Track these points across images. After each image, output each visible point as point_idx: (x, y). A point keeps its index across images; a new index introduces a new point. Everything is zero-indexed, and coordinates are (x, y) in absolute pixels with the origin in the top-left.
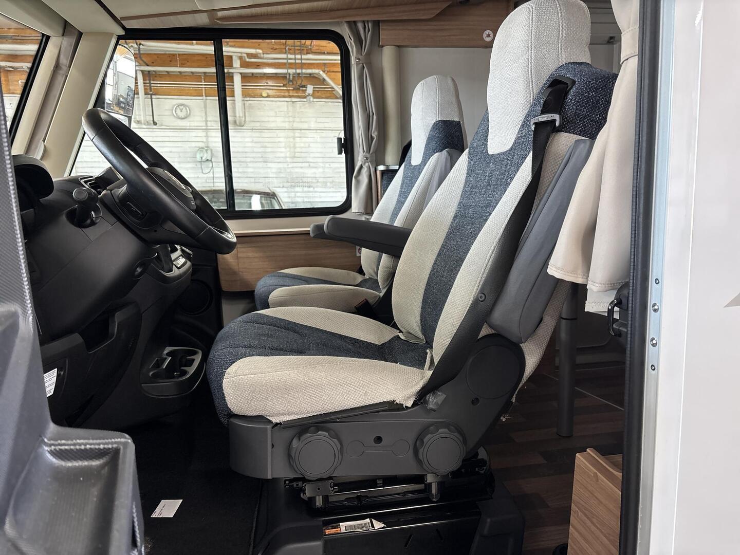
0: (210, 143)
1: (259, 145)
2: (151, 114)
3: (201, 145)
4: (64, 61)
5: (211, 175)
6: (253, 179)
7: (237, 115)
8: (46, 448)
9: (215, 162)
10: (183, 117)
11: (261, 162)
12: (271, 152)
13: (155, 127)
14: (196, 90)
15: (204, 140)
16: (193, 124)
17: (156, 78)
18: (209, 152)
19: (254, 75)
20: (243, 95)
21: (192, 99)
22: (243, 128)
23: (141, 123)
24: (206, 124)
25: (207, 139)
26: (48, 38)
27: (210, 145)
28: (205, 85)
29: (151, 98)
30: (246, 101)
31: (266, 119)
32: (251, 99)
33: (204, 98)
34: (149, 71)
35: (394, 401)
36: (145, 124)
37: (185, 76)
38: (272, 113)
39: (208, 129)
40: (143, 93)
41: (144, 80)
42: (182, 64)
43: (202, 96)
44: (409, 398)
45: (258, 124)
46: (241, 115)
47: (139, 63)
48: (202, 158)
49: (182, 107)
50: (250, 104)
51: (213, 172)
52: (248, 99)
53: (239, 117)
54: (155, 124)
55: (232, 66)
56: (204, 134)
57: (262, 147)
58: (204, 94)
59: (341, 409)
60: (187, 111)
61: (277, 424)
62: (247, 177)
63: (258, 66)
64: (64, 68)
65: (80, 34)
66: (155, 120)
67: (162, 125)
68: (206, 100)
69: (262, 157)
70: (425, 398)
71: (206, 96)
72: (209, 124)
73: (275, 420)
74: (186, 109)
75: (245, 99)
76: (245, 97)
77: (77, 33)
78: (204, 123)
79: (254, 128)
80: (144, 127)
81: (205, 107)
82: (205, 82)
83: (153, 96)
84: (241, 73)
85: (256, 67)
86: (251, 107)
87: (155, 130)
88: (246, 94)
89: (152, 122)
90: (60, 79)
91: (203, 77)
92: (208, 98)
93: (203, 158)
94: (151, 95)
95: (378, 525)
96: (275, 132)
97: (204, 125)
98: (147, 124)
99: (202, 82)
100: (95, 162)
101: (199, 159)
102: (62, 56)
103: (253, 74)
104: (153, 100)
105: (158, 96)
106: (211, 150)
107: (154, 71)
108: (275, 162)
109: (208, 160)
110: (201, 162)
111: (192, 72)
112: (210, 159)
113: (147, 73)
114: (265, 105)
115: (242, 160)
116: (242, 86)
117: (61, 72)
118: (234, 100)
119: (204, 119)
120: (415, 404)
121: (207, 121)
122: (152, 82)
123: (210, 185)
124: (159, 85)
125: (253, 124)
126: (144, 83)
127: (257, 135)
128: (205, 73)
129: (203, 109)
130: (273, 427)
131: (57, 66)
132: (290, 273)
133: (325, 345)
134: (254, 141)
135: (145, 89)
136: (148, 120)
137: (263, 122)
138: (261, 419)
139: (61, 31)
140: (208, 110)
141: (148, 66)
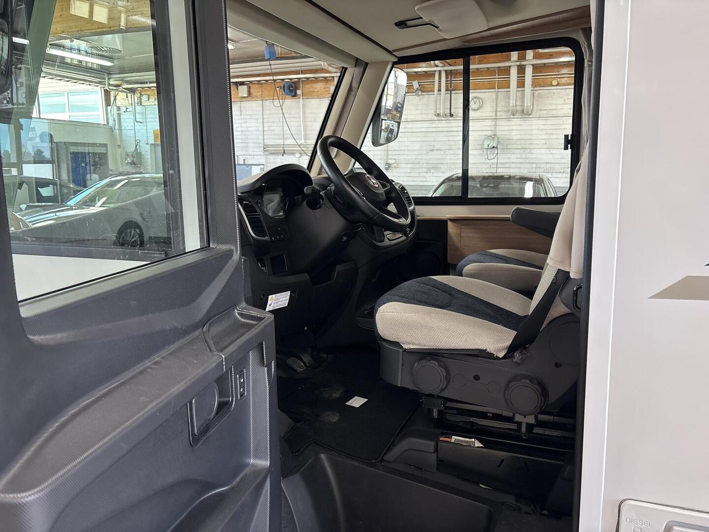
0: (497, 131)
1: (544, 132)
2: (449, 107)
3: (489, 133)
4: (355, 85)
5: (495, 161)
6: (535, 164)
7: (525, 105)
8: (236, 311)
9: (500, 149)
10: (476, 108)
11: (544, 148)
12: (555, 139)
13: (451, 119)
14: (490, 83)
15: (493, 129)
16: (484, 114)
17: (456, 76)
18: (496, 140)
19: (546, 65)
20: (532, 85)
21: (485, 92)
22: (530, 116)
23: (440, 116)
24: (496, 114)
25: (495, 128)
26: (346, 69)
27: (498, 133)
28: (498, 78)
29: (451, 94)
30: (536, 90)
31: (554, 107)
32: (541, 88)
33: (497, 89)
34: (451, 71)
35: (486, 350)
36: (443, 117)
37: (481, 71)
38: (561, 101)
39: (497, 119)
40: (445, 90)
41: (447, 78)
42: (480, 61)
43: (495, 88)
44: (500, 350)
45: (545, 112)
46: (529, 105)
47: (444, 64)
48: (488, 145)
49: (476, 99)
50: (539, 93)
51: (497, 158)
52: (538, 88)
53: (527, 106)
54: (451, 115)
55: (525, 59)
56: (493, 123)
57: (547, 134)
58: (496, 87)
59: (447, 348)
60: (480, 103)
61: (406, 349)
62: (529, 163)
63: (551, 55)
64: (355, 90)
65: (367, 64)
66: (452, 113)
67: (457, 117)
68: (498, 92)
69: (546, 144)
70: (514, 353)
71: (498, 89)
72: (499, 114)
73: (405, 346)
74: (479, 101)
75: (535, 89)
76: (535, 87)
77: (364, 64)
78: (494, 113)
79: (540, 116)
80: (443, 119)
81: (497, 99)
82: (498, 76)
83: (452, 92)
84: (532, 65)
85: (549, 57)
86: (539, 96)
87: (451, 121)
88: (535, 84)
89: (449, 114)
90: (351, 98)
91: (497, 71)
92: (500, 90)
93: (490, 146)
94: (452, 90)
95: (478, 444)
96: (562, 119)
97: (494, 115)
98: (444, 116)
99: (496, 76)
100: (401, 150)
101: (486, 146)
102: (354, 82)
103: (544, 64)
104: (452, 95)
105: (456, 92)
106: (498, 138)
107: (455, 70)
108: (557, 149)
109: (494, 147)
110: (487, 149)
111: (487, 68)
112: (496, 146)
113: (450, 72)
114: (554, 93)
115: (527, 146)
116: (533, 76)
117: (353, 93)
118: (524, 91)
119: (494, 110)
120: (504, 357)
121: (497, 111)
122: (452, 79)
123: (493, 171)
124: (458, 82)
125: (539, 113)
126: (446, 81)
127: (543, 122)
128: (499, 68)
129: (495, 101)
130: (403, 352)
131: (350, 89)
132: (497, 253)
133: (466, 307)
134: (540, 128)
135: (447, 86)
136: (446, 113)
137: (550, 110)
138: (397, 344)
139: (354, 63)
140: (499, 101)
141: (450, 65)
